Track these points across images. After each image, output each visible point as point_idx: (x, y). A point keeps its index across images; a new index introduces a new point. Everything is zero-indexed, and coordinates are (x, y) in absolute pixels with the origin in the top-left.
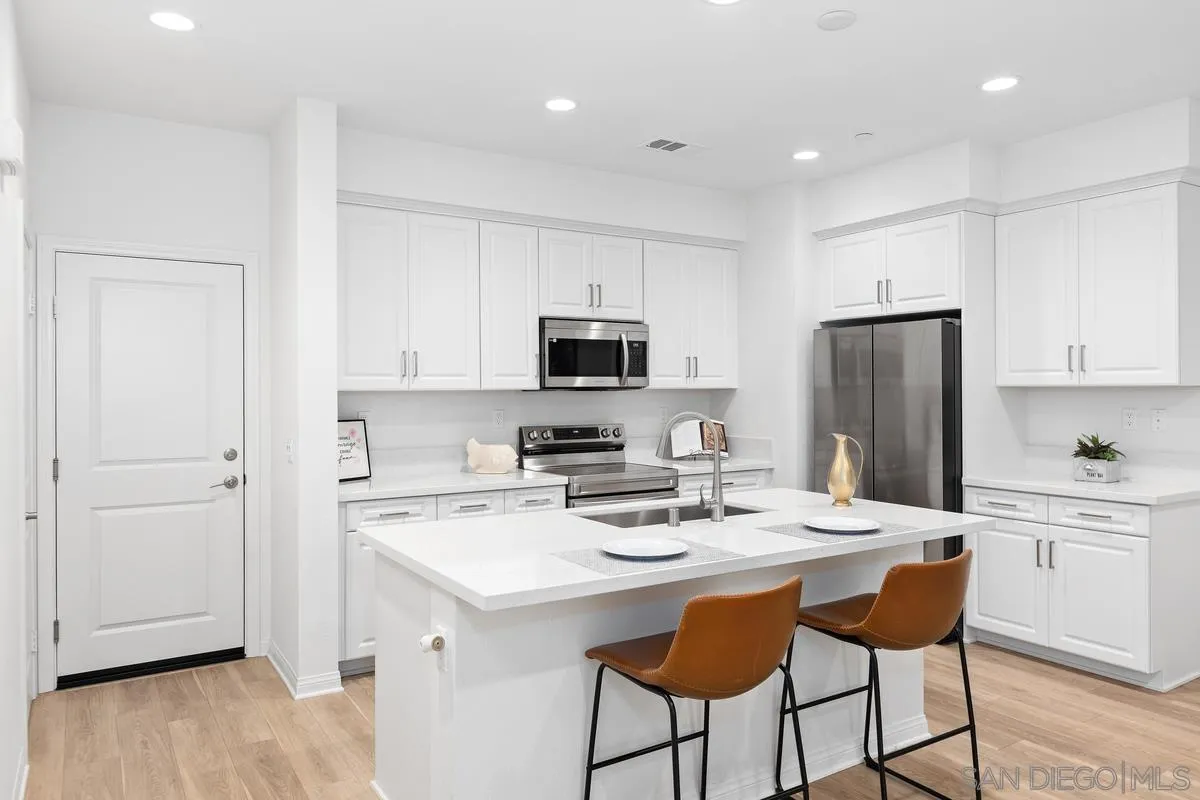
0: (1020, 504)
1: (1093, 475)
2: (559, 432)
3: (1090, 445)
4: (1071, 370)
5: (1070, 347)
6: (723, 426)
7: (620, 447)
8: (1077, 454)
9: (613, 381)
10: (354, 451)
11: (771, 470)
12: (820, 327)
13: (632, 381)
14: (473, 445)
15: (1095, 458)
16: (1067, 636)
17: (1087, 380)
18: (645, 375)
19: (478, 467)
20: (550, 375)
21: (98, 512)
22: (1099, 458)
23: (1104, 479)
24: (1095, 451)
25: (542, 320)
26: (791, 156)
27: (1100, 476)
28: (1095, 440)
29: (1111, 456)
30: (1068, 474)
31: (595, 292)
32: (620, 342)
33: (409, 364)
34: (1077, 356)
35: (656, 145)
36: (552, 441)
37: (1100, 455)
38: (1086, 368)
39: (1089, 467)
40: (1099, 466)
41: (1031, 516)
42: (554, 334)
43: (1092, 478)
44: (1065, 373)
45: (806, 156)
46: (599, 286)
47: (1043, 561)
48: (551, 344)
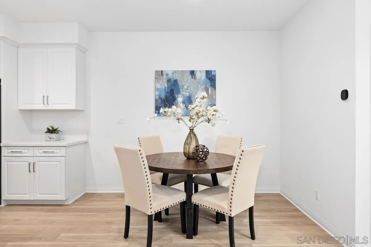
0: (24, 151)
1: (51, 139)
3: (51, 129)
4: (44, 104)
5: (44, 96)
8: (46, 132)
15: (52, 133)
16: (40, 194)
17: (49, 108)
22: (53, 133)
23: (55, 140)
24: (52, 131)
27: (53, 139)
28: (52, 127)
29: (57, 132)
30: (43, 139)
34: (46, 99)
37: (53, 132)
38: (49, 103)
39: (50, 136)
41: (26, 155)
44: (42, 105)
47: (31, 170)
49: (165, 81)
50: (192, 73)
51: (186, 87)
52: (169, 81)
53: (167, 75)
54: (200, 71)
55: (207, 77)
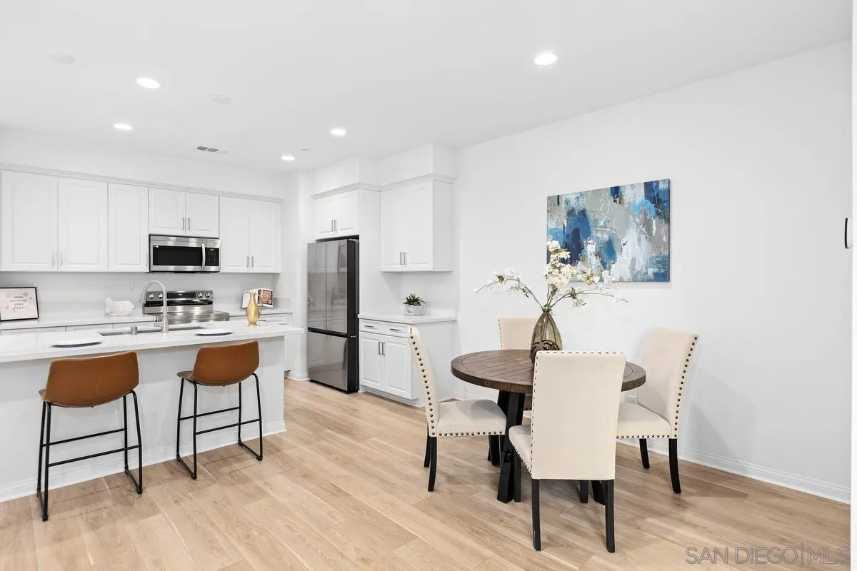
0: (376, 326)
1: (409, 312)
2: (170, 295)
3: (412, 299)
4: (401, 264)
5: (401, 253)
6: (272, 292)
7: (210, 303)
8: (405, 303)
9: (197, 268)
10: (27, 304)
11: (291, 313)
13: (213, 268)
14: (109, 301)
15: (411, 304)
18: (218, 265)
19: (111, 312)
20: (154, 264)
22: (413, 304)
23: (413, 314)
24: (413, 301)
25: (150, 235)
28: (413, 297)
29: (418, 303)
30: (401, 313)
31: (186, 223)
32: (201, 248)
33: (56, 259)
34: (403, 257)
35: (200, 148)
36: (165, 299)
38: (406, 263)
39: (408, 309)
40: (412, 307)
41: (377, 331)
42: (158, 243)
43: (410, 314)
45: (288, 158)
46: (189, 219)
47: (381, 352)
48: (155, 248)
49: (564, 214)
50: (616, 192)
51: (602, 223)
52: (570, 213)
53: (567, 202)
54: (633, 186)
55: (647, 197)
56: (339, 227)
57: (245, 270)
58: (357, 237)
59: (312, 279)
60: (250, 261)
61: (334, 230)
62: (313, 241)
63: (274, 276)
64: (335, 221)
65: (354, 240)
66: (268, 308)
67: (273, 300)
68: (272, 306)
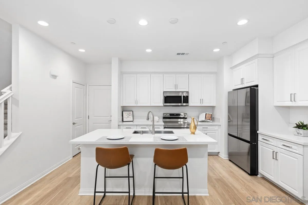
0: (270, 140)
1: (299, 134)
2: (171, 115)
4: (292, 101)
5: (291, 94)
6: (211, 115)
7: (186, 118)
9: (180, 104)
10: (130, 116)
11: (220, 125)
12: (232, 91)
13: (184, 104)
16: (282, 181)
18: (188, 103)
20: (165, 103)
21: (94, 124)
25: (164, 92)
26: (213, 50)
27: (301, 134)
28: (302, 123)
31: (176, 86)
32: (181, 96)
33: (136, 102)
34: (293, 96)
35: (178, 54)
36: (169, 116)
38: (296, 100)
39: (298, 131)
40: (301, 131)
42: (166, 95)
45: (216, 50)
46: (177, 85)
47: (275, 157)
48: (165, 97)
56: (245, 81)
57: (199, 105)
58: (257, 86)
59: (230, 109)
60: (202, 101)
61: (242, 83)
62: (231, 90)
63: (213, 107)
64: (243, 79)
65: (255, 88)
66: (208, 122)
67: (212, 118)
68: (211, 121)
